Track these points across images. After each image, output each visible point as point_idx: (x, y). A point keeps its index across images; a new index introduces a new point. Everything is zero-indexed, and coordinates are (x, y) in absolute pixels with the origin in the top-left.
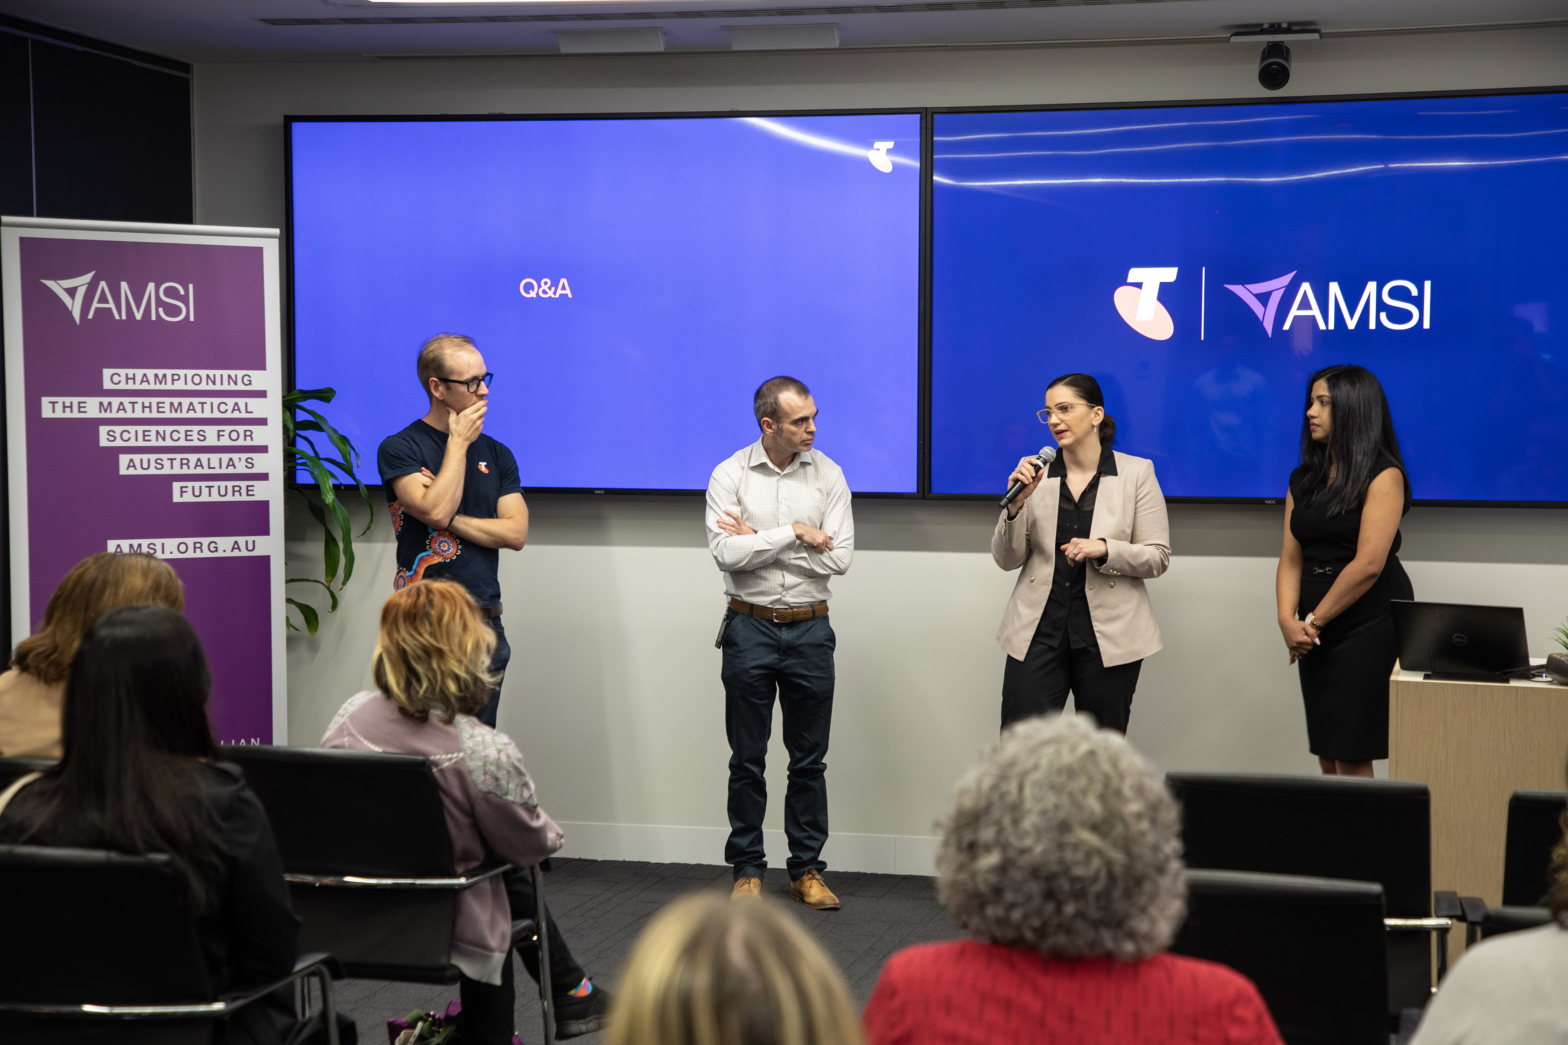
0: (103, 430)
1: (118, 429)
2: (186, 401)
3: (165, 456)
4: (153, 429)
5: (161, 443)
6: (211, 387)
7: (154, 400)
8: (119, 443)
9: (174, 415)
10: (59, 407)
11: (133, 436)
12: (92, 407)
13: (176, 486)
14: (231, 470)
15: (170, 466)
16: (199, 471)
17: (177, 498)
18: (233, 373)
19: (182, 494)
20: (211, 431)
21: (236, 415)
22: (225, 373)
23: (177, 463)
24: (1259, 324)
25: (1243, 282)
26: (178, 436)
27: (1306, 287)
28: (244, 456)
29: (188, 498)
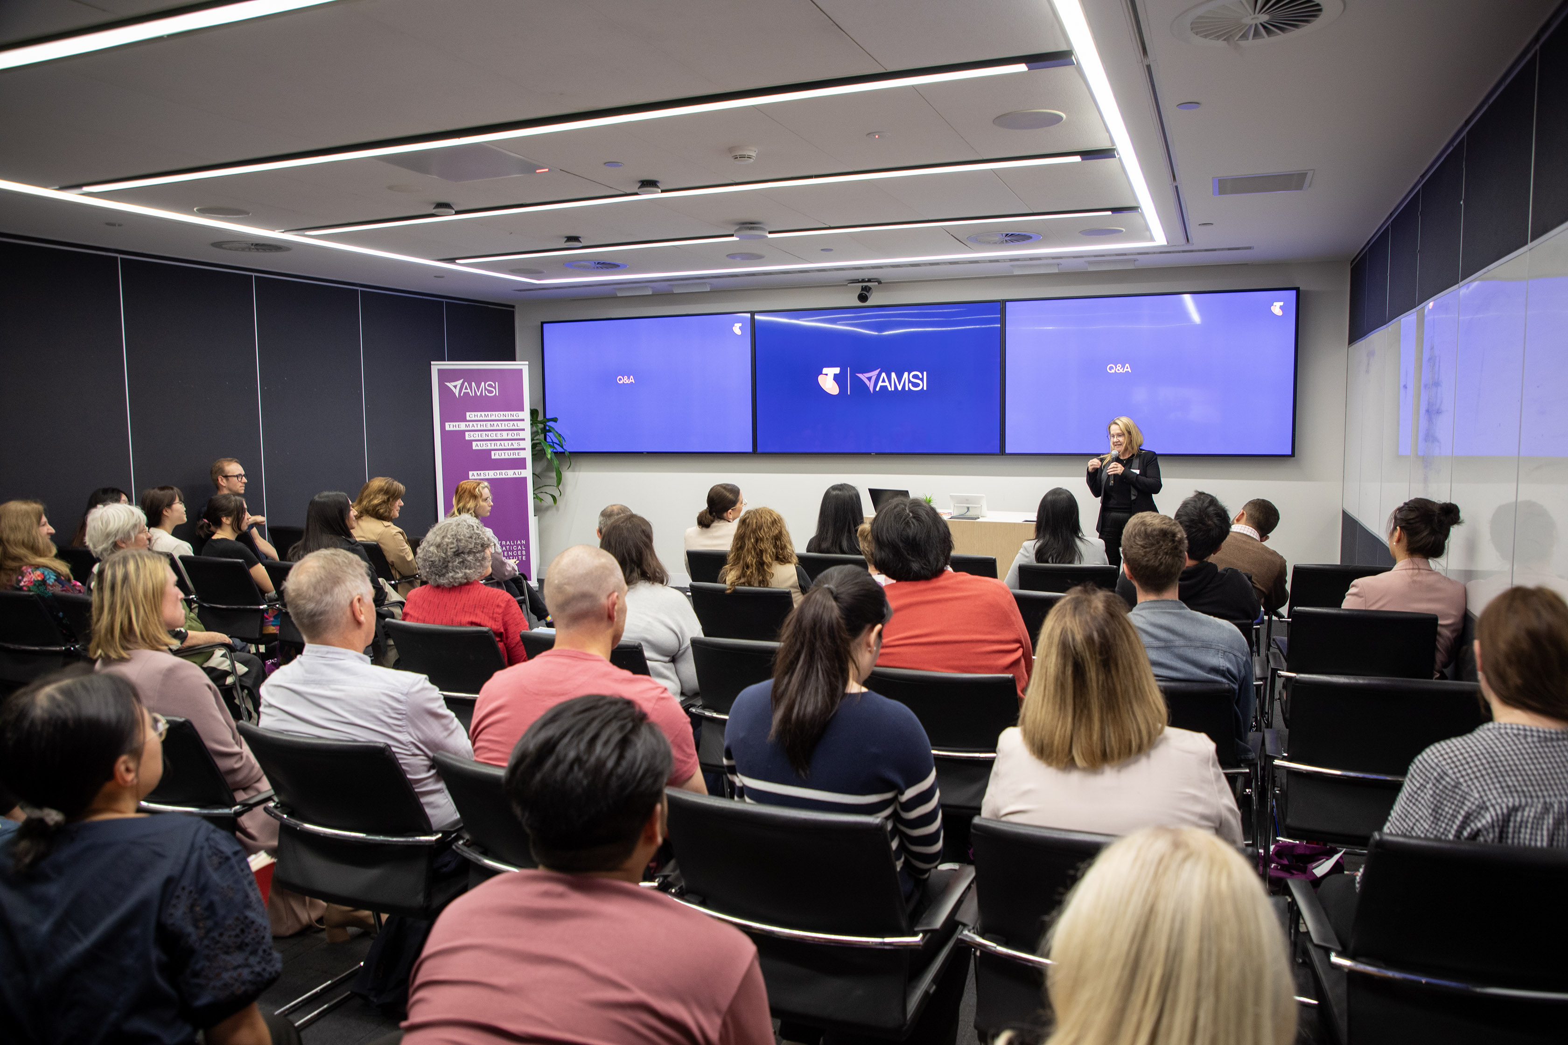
0: (467, 434)
1: (472, 433)
2: (495, 423)
3: (488, 442)
4: (484, 433)
5: (487, 438)
6: (504, 418)
7: (484, 423)
8: (472, 438)
9: (492, 428)
10: (451, 426)
11: (477, 436)
12: (462, 426)
13: (493, 453)
14: (512, 447)
15: (489, 446)
16: (501, 447)
17: (493, 457)
18: (512, 413)
19: (495, 456)
20: (505, 433)
21: (514, 428)
22: (510, 412)
23: (493, 445)
24: (868, 388)
25: (862, 373)
26: (493, 435)
27: (884, 375)
28: (517, 442)
29: (497, 457)
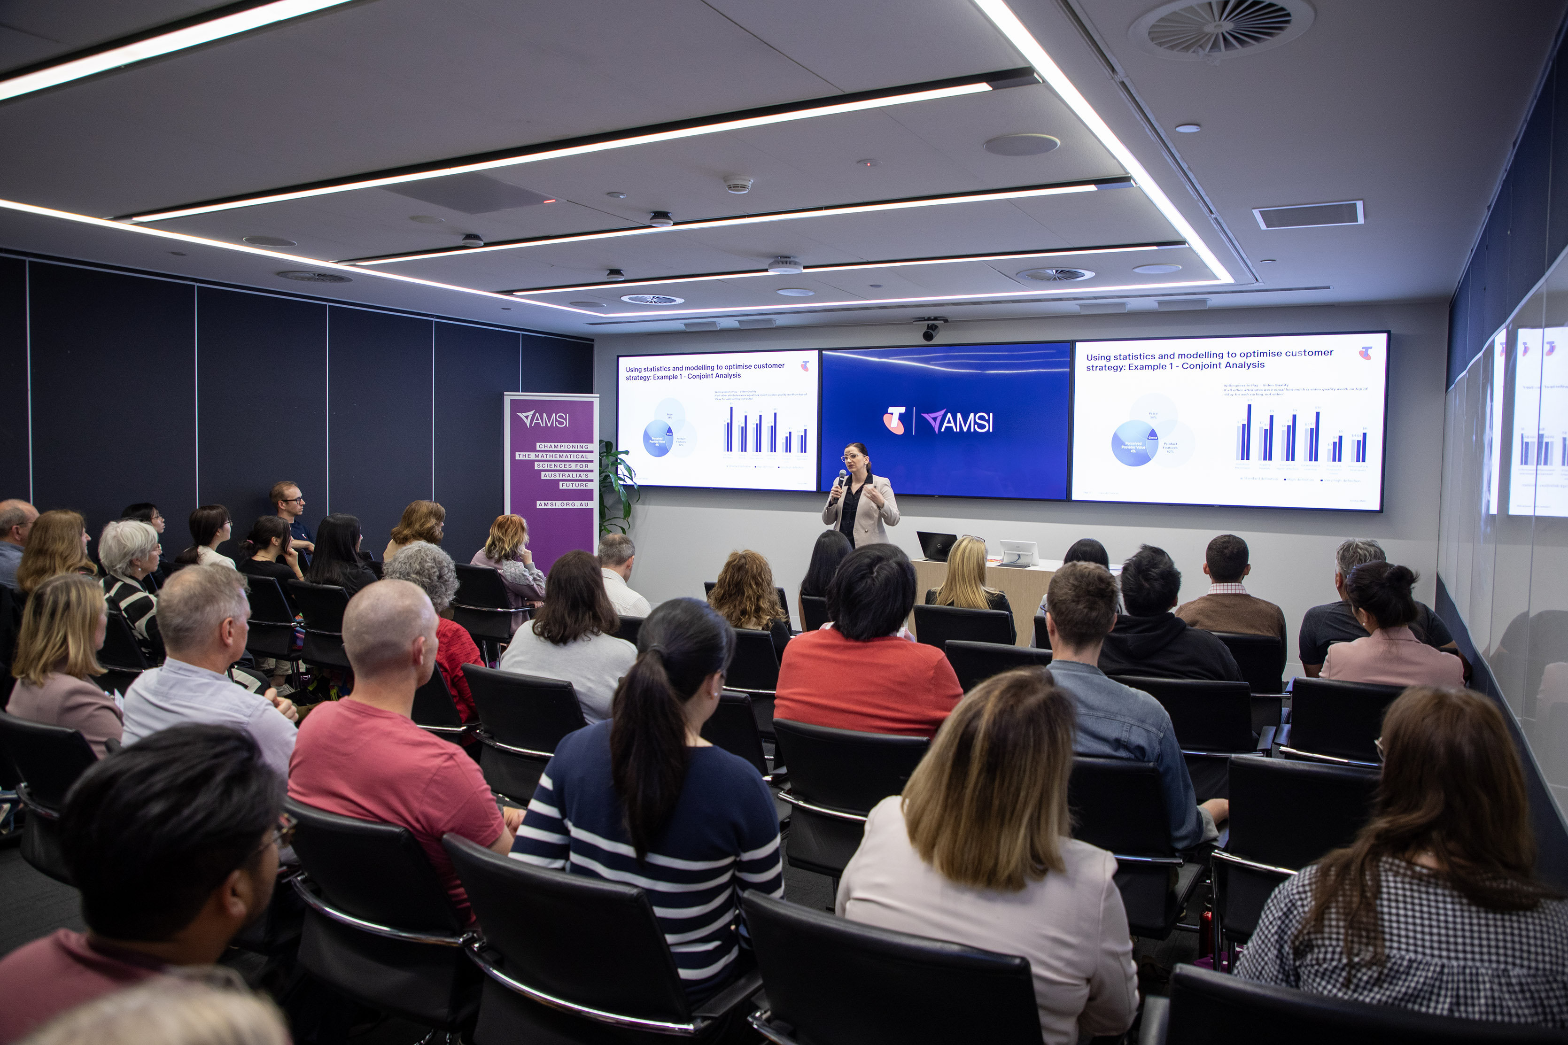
0: (536, 463)
1: (541, 463)
2: (565, 454)
3: (557, 473)
4: (553, 463)
5: (556, 468)
6: (574, 449)
7: (554, 454)
8: (541, 468)
9: (561, 459)
10: (521, 456)
11: (546, 466)
12: (532, 456)
13: (561, 483)
14: (580, 478)
15: (558, 476)
16: (569, 478)
17: (561, 487)
18: (581, 444)
19: (563, 486)
20: (573, 464)
21: (582, 459)
22: (579, 444)
23: (561, 475)
24: (933, 429)
25: (928, 413)
26: (561, 466)
27: (949, 415)
28: (585, 473)
29: (565, 487)
